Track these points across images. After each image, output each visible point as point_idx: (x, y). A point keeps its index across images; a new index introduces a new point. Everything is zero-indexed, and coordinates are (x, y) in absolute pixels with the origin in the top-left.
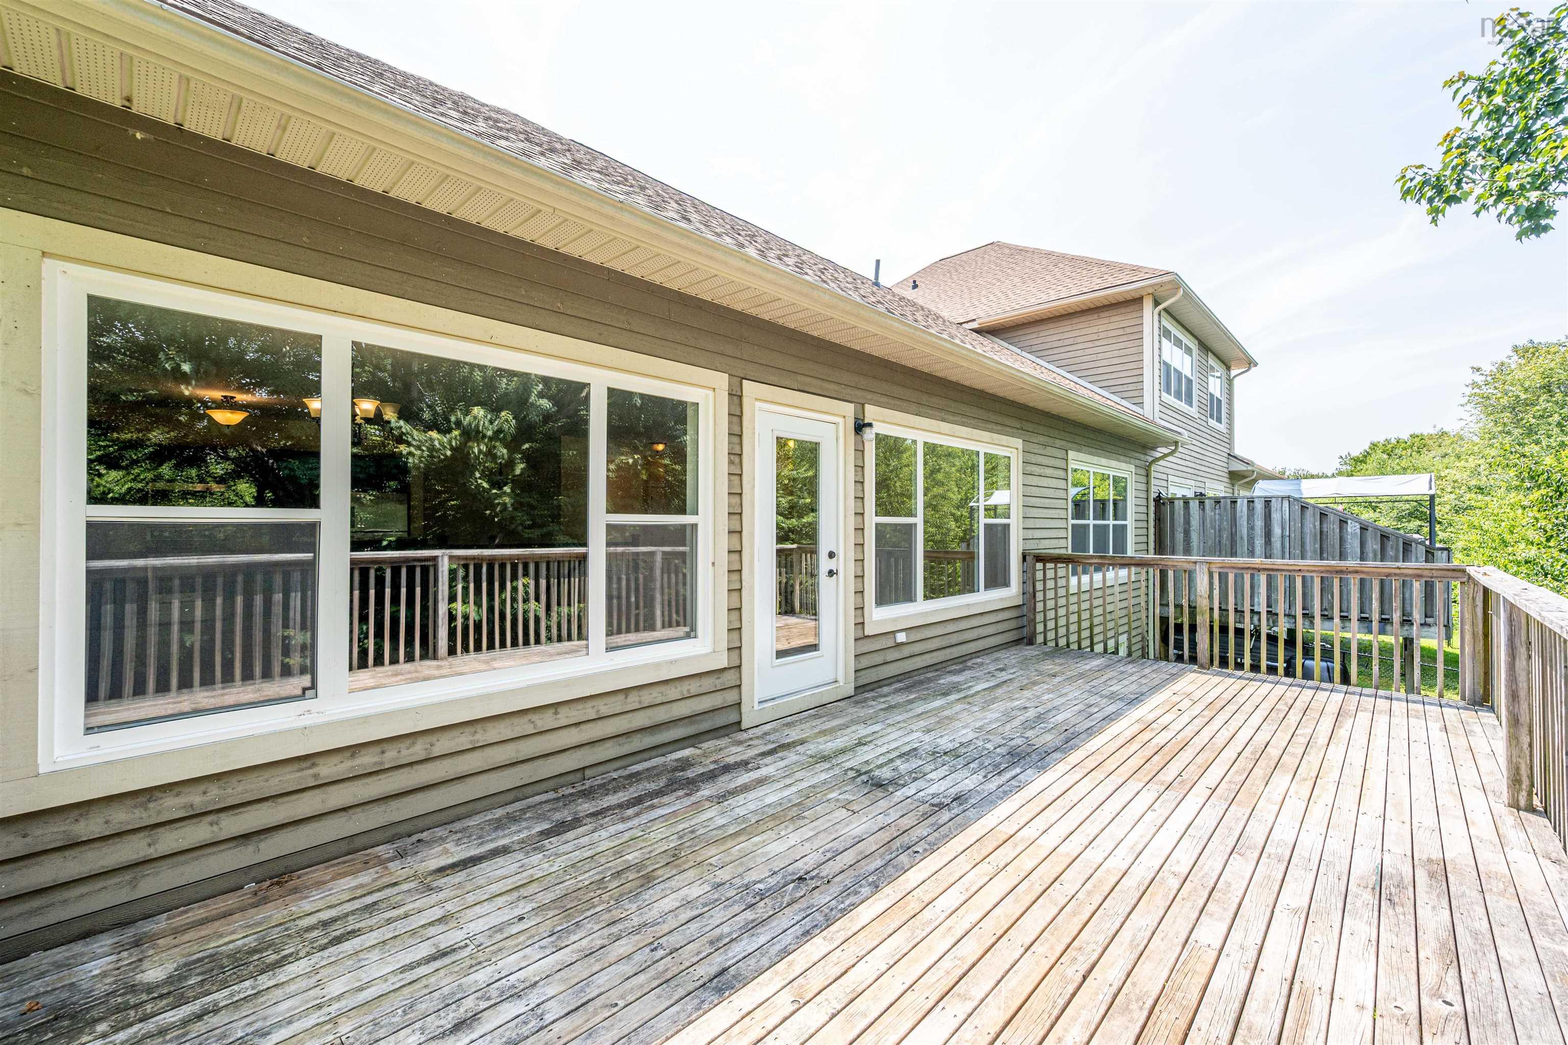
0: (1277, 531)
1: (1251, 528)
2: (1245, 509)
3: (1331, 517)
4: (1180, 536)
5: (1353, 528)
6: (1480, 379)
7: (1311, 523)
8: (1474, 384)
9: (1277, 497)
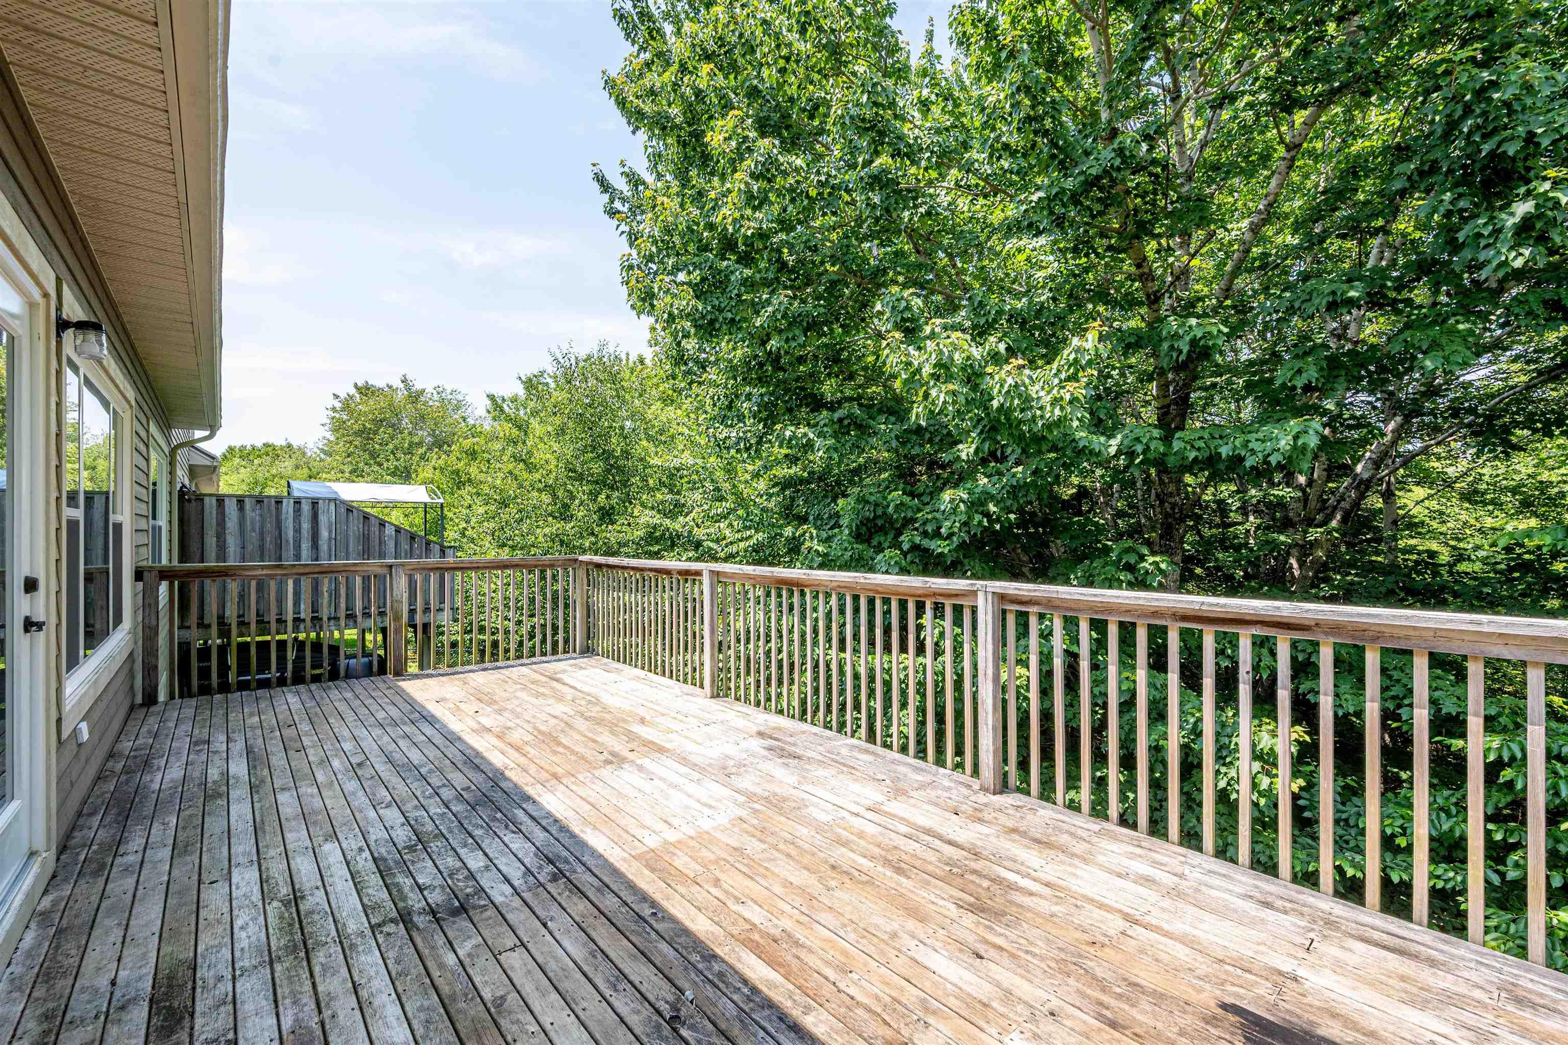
0: (324, 534)
1: (298, 531)
2: (291, 510)
3: (372, 520)
4: (211, 541)
5: (389, 531)
6: (338, 405)
7: (355, 526)
8: (334, 409)
9: (324, 499)
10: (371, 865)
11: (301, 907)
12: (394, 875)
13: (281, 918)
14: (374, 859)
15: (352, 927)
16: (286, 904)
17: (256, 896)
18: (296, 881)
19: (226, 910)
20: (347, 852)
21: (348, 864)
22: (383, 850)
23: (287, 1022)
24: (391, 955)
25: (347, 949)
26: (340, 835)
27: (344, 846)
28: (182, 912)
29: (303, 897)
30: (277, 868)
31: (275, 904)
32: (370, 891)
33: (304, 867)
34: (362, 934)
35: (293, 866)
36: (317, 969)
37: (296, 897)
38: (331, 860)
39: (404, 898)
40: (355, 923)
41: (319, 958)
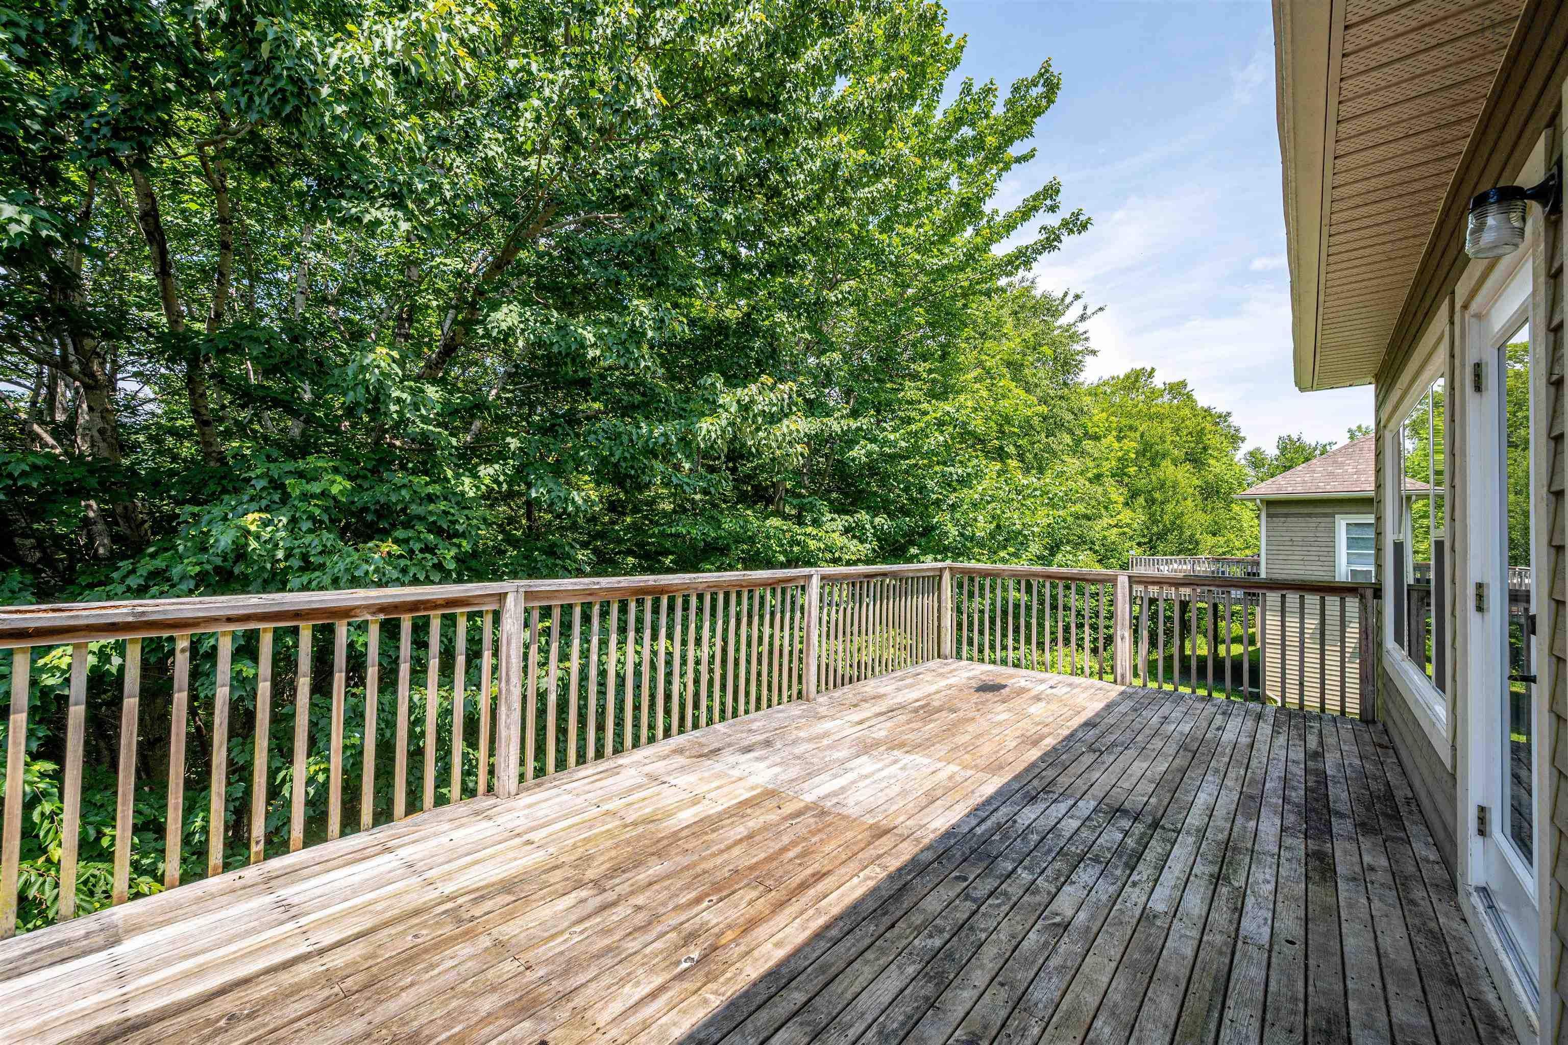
10: (1141, 867)
11: (1217, 869)
12: (1133, 850)
13: (1235, 871)
14: (1132, 870)
15: (1191, 840)
16: (1227, 879)
17: (1250, 901)
18: (1210, 893)
19: (1280, 905)
20: (1148, 890)
21: (1156, 880)
22: (1118, 872)
23: (1252, 824)
24: (1181, 816)
25: (1202, 833)
26: (1137, 913)
27: (1144, 899)
28: (1322, 928)
29: (1212, 876)
30: (1221, 917)
31: (1236, 884)
32: (1160, 850)
33: (1194, 903)
34: (1188, 833)
35: (1206, 908)
36: (1226, 833)
37: (1217, 879)
38: (1167, 892)
39: (1143, 834)
40: (1186, 843)
41: (1222, 837)
